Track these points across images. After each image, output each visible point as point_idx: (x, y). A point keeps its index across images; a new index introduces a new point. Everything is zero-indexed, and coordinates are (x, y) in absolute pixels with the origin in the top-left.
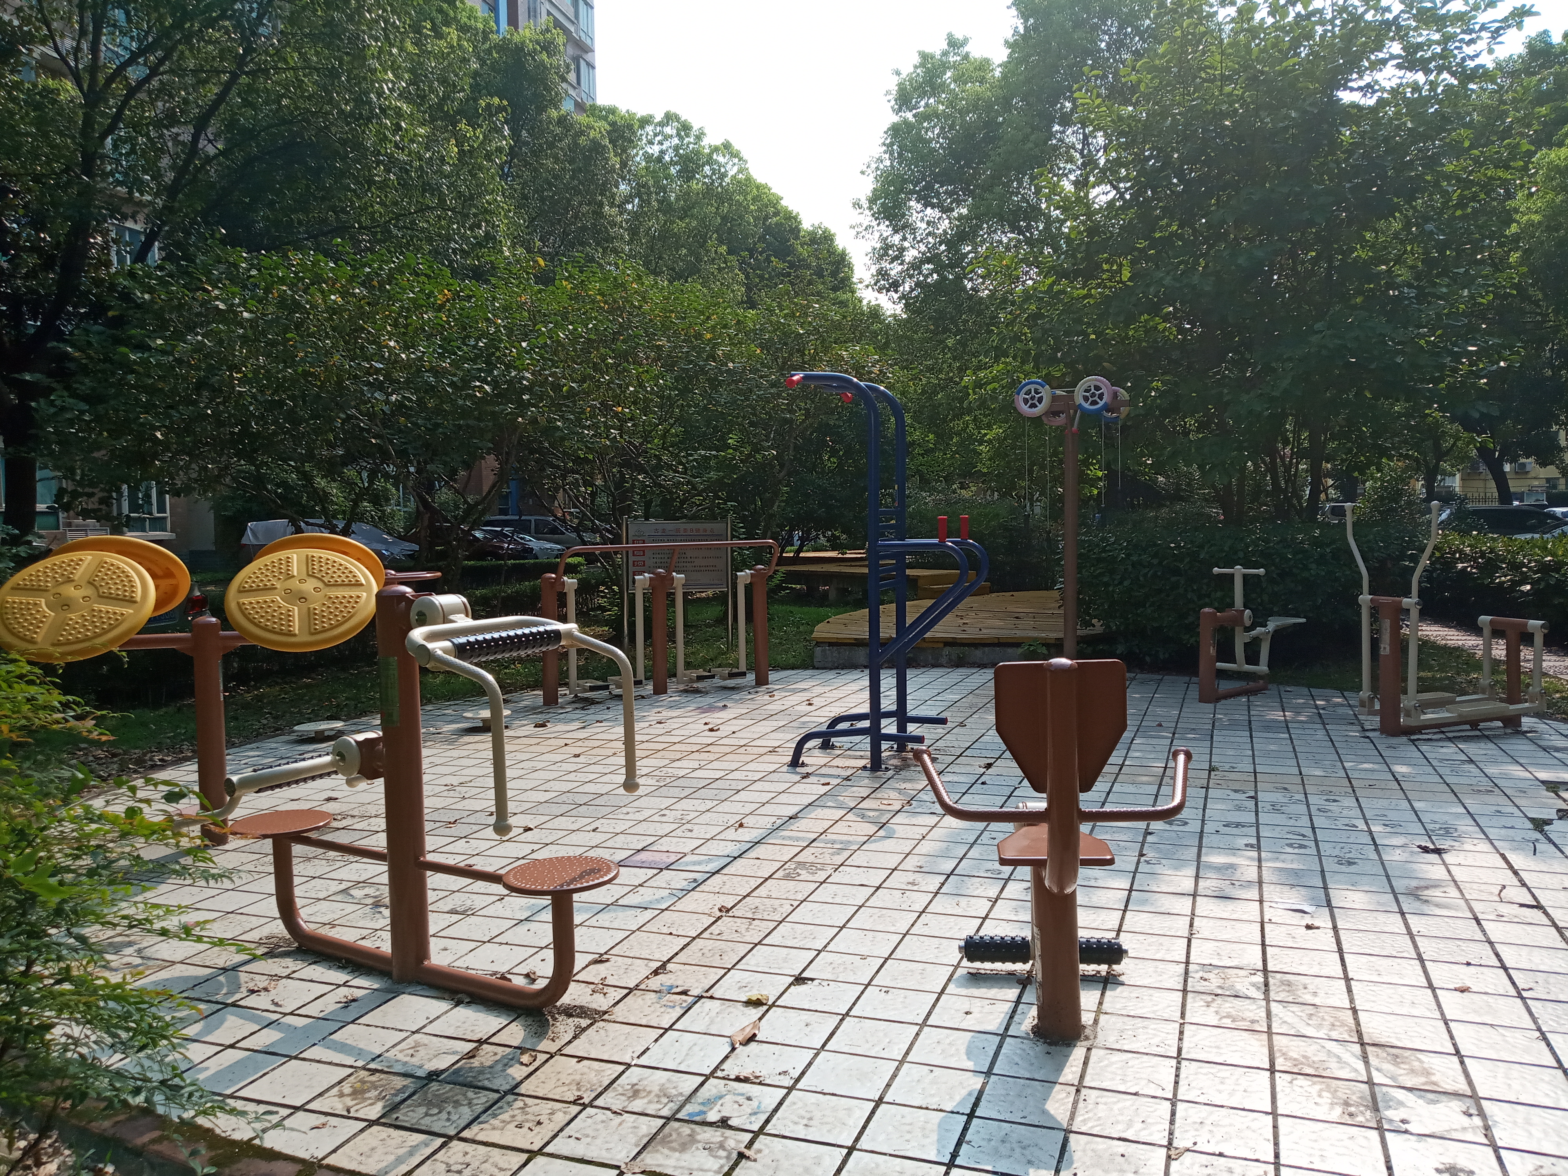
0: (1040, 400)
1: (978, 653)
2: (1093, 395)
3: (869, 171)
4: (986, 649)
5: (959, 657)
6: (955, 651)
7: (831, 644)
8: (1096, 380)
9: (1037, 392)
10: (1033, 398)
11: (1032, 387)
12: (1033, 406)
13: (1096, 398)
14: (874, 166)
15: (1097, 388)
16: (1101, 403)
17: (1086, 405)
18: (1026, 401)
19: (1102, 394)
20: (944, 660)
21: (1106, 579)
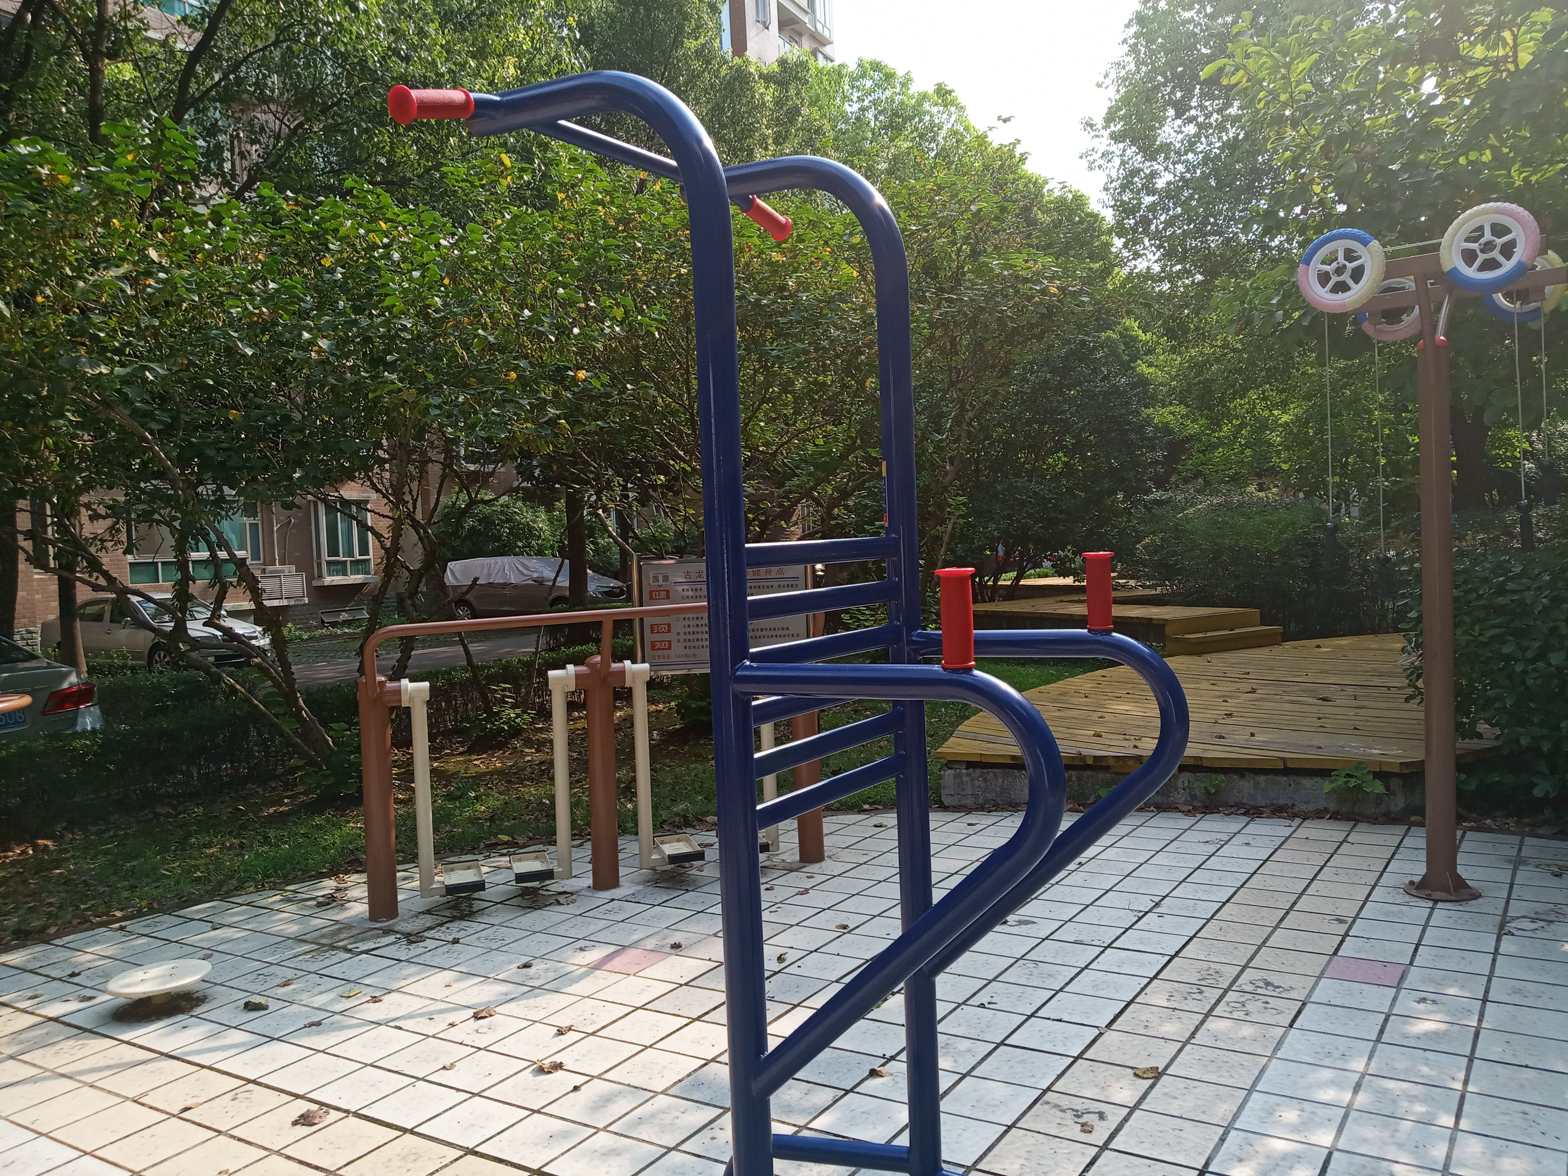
0: (1357, 274)
1: (1244, 788)
2: (1488, 247)
3: (1108, 82)
4: (1262, 779)
5: (1208, 793)
6: (1201, 784)
7: (970, 765)
8: (1499, 211)
9: (1350, 255)
10: (1340, 271)
11: (1340, 246)
12: (1341, 287)
13: (1496, 254)
14: (1113, 75)
15: (1499, 230)
16: (1508, 266)
17: (1471, 272)
18: (1324, 278)
19: (1512, 244)
20: (1180, 797)
21: (1507, 649)
